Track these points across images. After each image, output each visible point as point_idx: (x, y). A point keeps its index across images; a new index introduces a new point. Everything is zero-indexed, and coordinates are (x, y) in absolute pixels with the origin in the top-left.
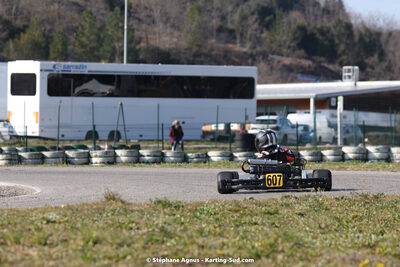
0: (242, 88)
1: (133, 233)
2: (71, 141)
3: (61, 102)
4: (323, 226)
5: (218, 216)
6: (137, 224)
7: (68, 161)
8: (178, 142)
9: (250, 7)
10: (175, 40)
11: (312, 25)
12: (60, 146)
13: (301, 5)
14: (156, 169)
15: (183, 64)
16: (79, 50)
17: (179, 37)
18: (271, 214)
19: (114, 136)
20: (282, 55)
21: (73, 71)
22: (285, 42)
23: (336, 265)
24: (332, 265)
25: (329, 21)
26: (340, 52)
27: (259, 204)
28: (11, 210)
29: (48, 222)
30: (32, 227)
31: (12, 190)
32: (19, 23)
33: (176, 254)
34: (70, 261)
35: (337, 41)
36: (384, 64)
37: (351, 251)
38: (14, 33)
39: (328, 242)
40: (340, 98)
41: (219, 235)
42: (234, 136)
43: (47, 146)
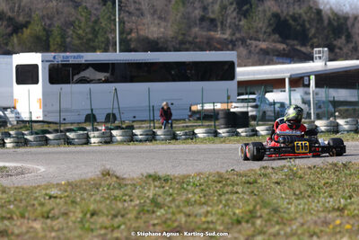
0: (224, 71)
1: (126, 205)
2: (72, 124)
3: (61, 89)
4: (297, 192)
5: (203, 187)
6: (130, 196)
7: (69, 142)
8: (167, 122)
10: (162, 30)
11: (285, 14)
12: (62, 129)
14: (149, 146)
15: (170, 51)
16: (77, 42)
17: (165, 27)
18: (250, 183)
19: (110, 118)
20: (259, 41)
21: (72, 61)
22: (261, 28)
23: (309, 227)
24: (305, 227)
25: (300, 8)
26: (310, 35)
27: (239, 175)
28: (17, 188)
29: (50, 197)
30: (36, 202)
31: (19, 170)
32: (21, 19)
33: (165, 222)
34: (70, 232)
35: (308, 26)
36: (351, 45)
37: (322, 215)
38: (17, 28)
39: (301, 207)
40: (313, 78)
41: (204, 203)
42: (218, 114)
43: (50, 129)
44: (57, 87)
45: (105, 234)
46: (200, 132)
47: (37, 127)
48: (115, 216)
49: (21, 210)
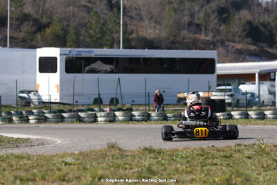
0: (206, 66)
1: (127, 172)
2: (83, 105)
3: (75, 77)
4: (265, 166)
5: (189, 159)
6: (130, 165)
7: (80, 120)
8: (160, 106)
9: (211, 7)
10: (157, 32)
11: (256, 22)
12: (75, 109)
13: (248, 6)
14: (144, 125)
15: (163, 49)
16: (88, 40)
17: (160, 30)
18: (227, 157)
19: (114, 101)
20: (235, 42)
21: (84, 55)
22: (237, 32)
25: (269, 17)
26: (276, 39)
27: (218, 150)
28: (39, 155)
29: (66, 164)
30: (54, 168)
31: (40, 142)
32: (44, 20)
35: (275, 32)
38: (41, 27)
39: (268, 177)
41: (190, 172)
43: (65, 110)
44: (71, 76)
47: (55, 107)
49: (42, 173)
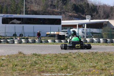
0: (57, 22)
1: (26, 63)
2: (9, 37)
4: (81, 61)
5: (51, 58)
6: (28, 60)
7: (8, 42)
8: (39, 37)
10: (38, 8)
11: (77, 4)
12: (6, 38)
14: (33, 45)
15: (41, 15)
16: (11, 11)
18: (66, 58)
19: (21, 35)
20: (69, 12)
21: (9, 17)
22: (70, 9)
23: (84, 72)
24: (83, 72)
25: (82, 2)
26: (85, 11)
27: (62, 55)
29: (2, 60)
33: (39, 69)
34: (8, 71)
35: (84, 8)
36: (98, 15)
37: (89, 68)
39: (82, 65)
40: (86, 25)
41: (51, 63)
42: (55, 35)
43: (2, 38)
44: (4, 25)
45: (20, 72)
46: (49, 41)
48: (23, 66)
